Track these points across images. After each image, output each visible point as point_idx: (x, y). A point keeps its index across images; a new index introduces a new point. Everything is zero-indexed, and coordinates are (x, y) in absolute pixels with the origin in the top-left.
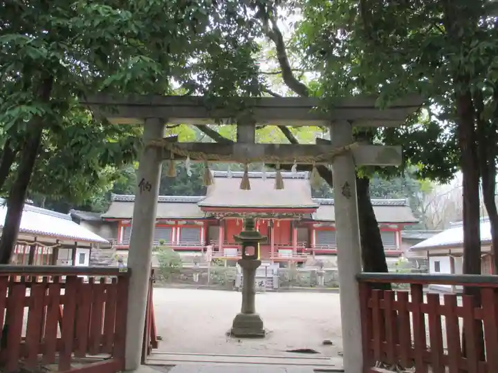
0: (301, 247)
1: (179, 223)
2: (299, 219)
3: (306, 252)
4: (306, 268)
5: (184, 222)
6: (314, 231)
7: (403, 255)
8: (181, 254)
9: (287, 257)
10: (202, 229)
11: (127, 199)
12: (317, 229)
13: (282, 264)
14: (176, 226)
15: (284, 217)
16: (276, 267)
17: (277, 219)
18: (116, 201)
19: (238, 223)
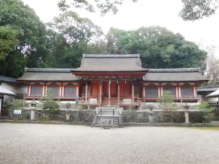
0: (136, 97)
1: (64, 84)
2: (135, 80)
3: (139, 100)
4: (140, 110)
5: (67, 84)
6: (144, 88)
7: (198, 101)
9: (129, 103)
10: (77, 88)
11: (34, 71)
12: (146, 87)
13: (125, 107)
14: (62, 86)
16: (121, 110)
18: (27, 72)
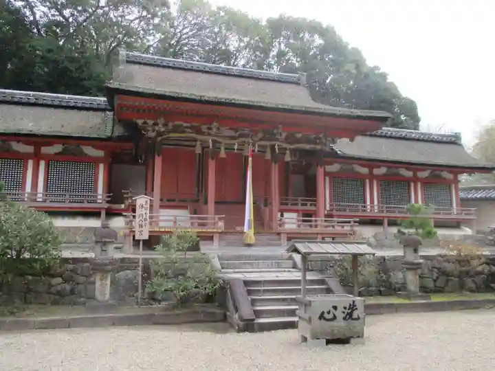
1: (45, 150)
5: (57, 148)
6: (327, 179)
8: (60, 223)
10: (101, 166)
12: (332, 176)
14: (37, 157)
15: (299, 141)
17: (285, 145)
19: (198, 150)
